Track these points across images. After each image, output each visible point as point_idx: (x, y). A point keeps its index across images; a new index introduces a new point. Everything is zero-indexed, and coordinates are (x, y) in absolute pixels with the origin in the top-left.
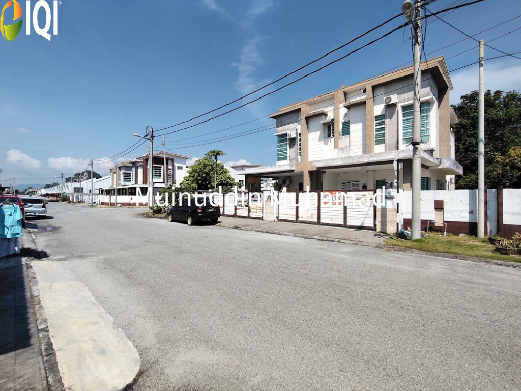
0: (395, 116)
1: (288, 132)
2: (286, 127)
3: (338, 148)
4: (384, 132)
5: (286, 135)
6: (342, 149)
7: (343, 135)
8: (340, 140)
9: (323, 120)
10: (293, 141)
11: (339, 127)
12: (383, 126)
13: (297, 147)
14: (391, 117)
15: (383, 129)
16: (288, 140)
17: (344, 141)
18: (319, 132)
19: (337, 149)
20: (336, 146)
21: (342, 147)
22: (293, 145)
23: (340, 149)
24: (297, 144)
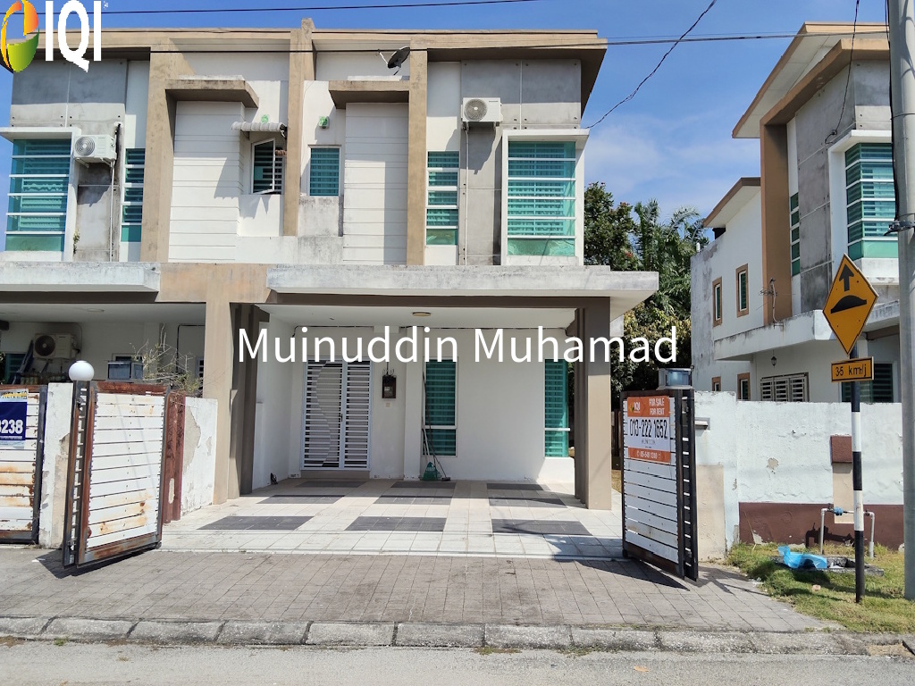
0: (490, 163)
1: (76, 134)
2: (67, 108)
3: (294, 234)
4: (454, 207)
5: (63, 143)
6: (312, 240)
7: (313, 193)
8: (301, 208)
9: (239, 121)
10: (96, 175)
11: (300, 160)
12: (453, 188)
13: (114, 201)
14: (477, 166)
15: (452, 198)
16: (72, 168)
17: (317, 214)
18: (222, 161)
19: (290, 239)
20: (287, 227)
21: (309, 233)
22: (94, 191)
23: (306, 239)
24: (117, 191)
